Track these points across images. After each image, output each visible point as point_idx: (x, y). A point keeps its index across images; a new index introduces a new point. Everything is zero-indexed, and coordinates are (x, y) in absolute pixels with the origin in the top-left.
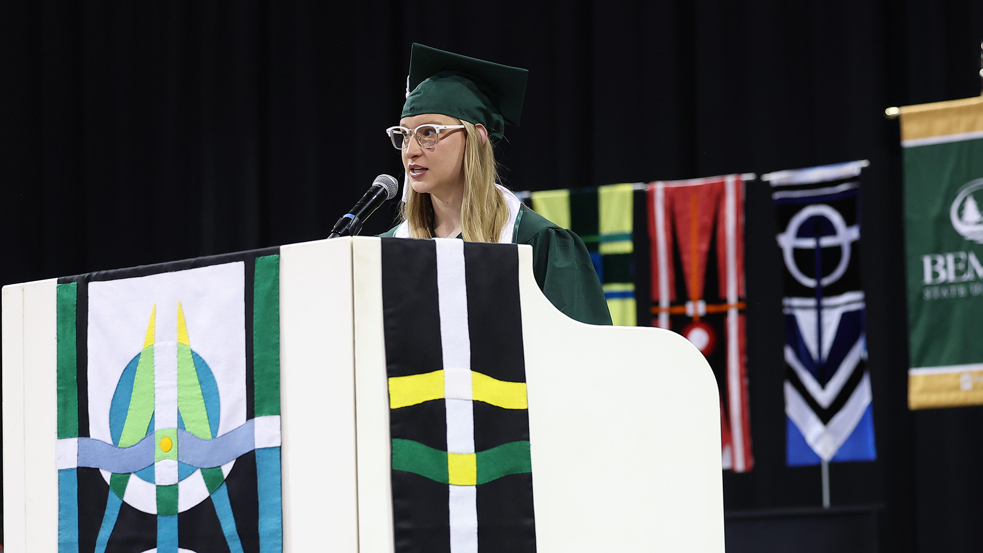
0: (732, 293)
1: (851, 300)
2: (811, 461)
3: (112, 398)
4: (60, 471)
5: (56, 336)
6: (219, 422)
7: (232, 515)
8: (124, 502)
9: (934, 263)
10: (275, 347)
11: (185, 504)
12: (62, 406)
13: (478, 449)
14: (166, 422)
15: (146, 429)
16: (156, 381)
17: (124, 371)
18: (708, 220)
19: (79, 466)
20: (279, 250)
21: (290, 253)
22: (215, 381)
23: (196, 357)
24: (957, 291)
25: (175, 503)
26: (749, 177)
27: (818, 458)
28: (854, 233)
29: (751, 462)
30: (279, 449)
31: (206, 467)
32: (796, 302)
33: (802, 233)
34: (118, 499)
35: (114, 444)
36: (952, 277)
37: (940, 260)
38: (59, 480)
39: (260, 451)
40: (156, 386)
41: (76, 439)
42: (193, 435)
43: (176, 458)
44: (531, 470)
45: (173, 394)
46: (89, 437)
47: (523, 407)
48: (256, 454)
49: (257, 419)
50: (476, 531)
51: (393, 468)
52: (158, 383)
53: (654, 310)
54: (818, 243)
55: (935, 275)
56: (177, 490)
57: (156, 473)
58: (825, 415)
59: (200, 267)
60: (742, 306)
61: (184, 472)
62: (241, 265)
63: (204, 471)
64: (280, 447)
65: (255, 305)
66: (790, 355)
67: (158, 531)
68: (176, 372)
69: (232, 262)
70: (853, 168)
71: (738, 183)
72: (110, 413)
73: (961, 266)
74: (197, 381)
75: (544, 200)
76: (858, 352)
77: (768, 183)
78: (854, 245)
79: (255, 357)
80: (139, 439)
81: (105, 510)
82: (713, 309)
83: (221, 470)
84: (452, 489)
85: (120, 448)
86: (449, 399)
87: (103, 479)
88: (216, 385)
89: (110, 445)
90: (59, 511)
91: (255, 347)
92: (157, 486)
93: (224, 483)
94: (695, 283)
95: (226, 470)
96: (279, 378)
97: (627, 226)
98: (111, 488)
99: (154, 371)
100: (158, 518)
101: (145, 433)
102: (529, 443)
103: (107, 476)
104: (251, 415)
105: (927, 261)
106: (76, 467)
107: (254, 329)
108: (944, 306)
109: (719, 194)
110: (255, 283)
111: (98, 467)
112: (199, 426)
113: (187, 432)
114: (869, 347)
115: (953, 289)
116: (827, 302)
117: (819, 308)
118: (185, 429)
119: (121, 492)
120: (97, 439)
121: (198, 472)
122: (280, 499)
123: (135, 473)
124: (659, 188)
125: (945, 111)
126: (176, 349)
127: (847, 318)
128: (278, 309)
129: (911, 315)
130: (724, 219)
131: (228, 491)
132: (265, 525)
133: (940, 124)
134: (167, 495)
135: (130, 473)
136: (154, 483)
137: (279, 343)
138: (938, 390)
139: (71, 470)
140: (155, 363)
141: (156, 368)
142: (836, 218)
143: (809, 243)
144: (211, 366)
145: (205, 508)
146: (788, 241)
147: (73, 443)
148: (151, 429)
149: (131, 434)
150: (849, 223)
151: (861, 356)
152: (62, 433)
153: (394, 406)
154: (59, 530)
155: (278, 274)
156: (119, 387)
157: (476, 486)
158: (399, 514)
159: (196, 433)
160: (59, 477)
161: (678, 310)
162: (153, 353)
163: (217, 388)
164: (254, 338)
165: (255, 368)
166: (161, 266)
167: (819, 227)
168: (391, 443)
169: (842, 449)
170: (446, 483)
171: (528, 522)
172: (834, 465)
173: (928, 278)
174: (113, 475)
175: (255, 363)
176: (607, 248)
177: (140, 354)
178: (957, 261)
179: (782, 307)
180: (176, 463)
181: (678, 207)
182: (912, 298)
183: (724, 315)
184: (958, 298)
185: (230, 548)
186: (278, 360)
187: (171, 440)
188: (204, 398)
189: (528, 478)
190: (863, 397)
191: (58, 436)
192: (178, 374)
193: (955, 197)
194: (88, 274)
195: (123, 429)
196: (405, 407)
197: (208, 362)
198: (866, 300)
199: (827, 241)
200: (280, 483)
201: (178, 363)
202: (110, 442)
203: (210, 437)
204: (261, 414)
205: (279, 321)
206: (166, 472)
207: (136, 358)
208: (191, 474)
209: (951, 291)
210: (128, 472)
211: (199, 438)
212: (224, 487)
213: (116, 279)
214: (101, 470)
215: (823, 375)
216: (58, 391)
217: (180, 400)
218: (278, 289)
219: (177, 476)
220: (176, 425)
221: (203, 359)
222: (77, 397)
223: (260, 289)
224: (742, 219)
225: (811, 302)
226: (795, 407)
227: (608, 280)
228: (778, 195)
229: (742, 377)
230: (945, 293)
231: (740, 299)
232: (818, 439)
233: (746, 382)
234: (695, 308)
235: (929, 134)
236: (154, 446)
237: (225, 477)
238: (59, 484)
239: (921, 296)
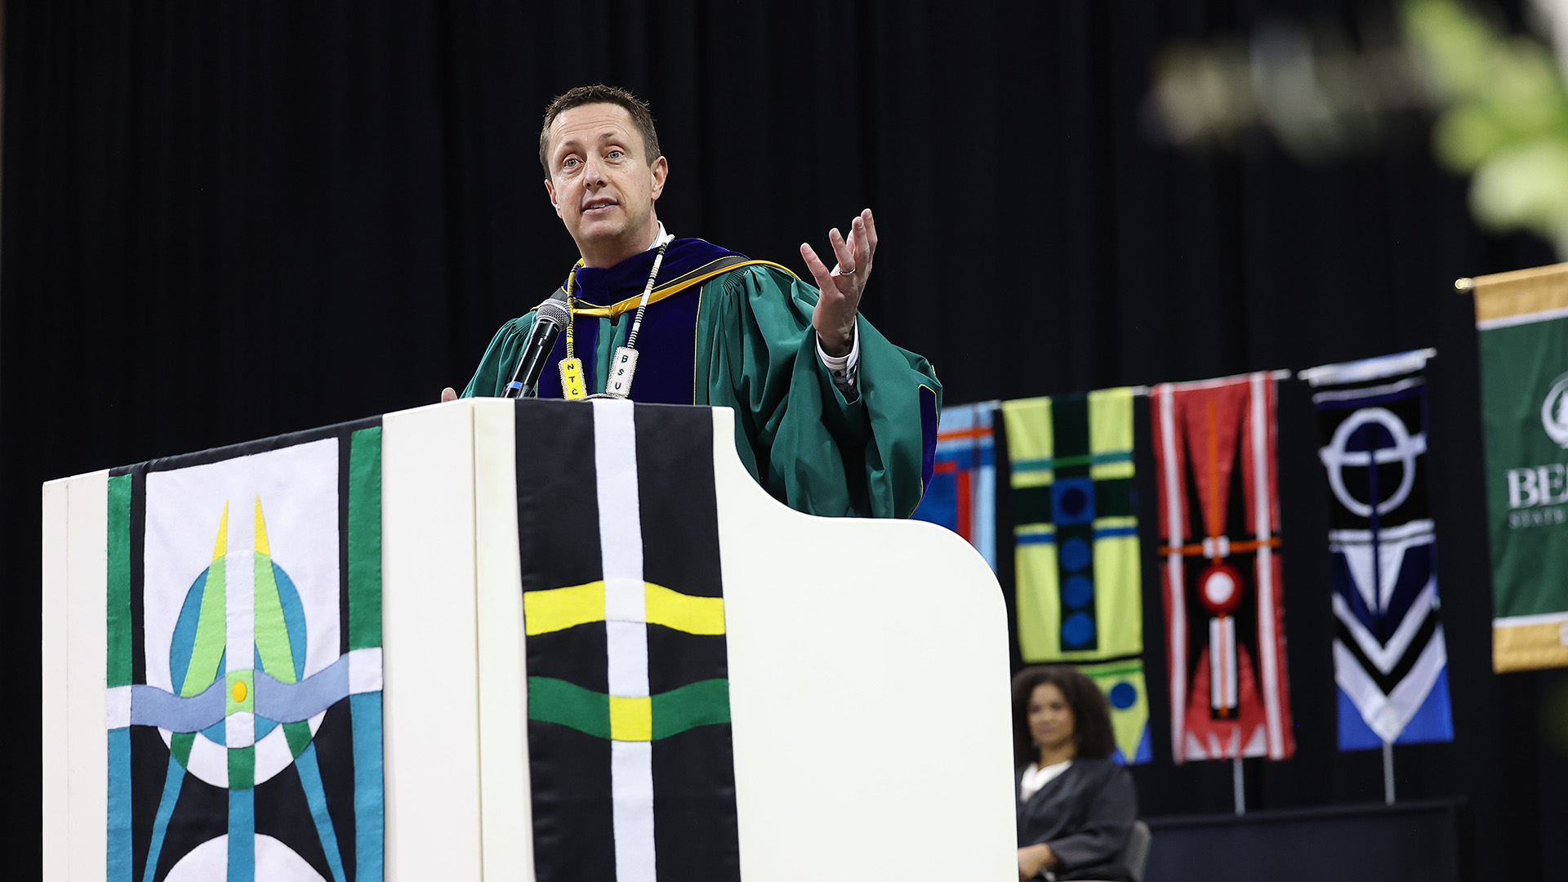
0: (1263, 524)
1: (1417, 532)
2: (1369, 744)
3: (173, 630)
4: (110, 731)
5: (106, 548)
6: (305, 658)
7: (321, 786)
8: (188, 771)
9: (1523, 479)
10: (376, 553)
11: (263, 774)
12: (113, 642)
13: (654, 690)
14: (240, 662)
15: (216, 671)
16: (227, 605)
17: (189, 592)
18: (1229, 432)
19: (133, 723)
20: (381, 419)
21: (396, 423)
22: (300, 603)
23: (277, 570)
24: (1553, 516)
25: (251, 772)
26: (1282, 375)
27: (1379, 740)
28: (1419, 444)
29: (1292, 746)
30: (380, 694)
31: (289, 721)
32: (1346, 535)
33: (1352, 445)
34: (180, 767)
35: (176, 692)
36: (1546, 498)
37: (1530, 476)
38: (109, 744)
39: (356, 697)
40: (228, 612)
41: (129, 688)
42: (273, 678)
43: (252, 710)
44: (730, 719)
45: (248, 622)
46: (145, 683)
47: (718, 632)
48: (352, 702)
49: (352, 654)
50: (651, 804)
51: (531, 718)
52: (231, 607)
53: (1163, 551)
54: (1372, 458)
55: (1524, 495)
56: (253, 753)
57: (227, 731)
58: (1387, 682)
59: (283, 447)
60: (1276, 542)
61: (262, 730)
62: (334, 442)
63: (286, 726)
64: (382, 691)
65: (350, 497)
66: (1339, 606)
67: (230, 811)
68: (253, 592)
69: (323, 439)
70: (1415, 359)
71: (1267, 383)
72: (171, 650)
73: (1558, 483)
74: (279, 604)
75: (1020, 412)
76: (1428, 599)
77: (1307, 381)
78: (1420, 459)
79: (350, 568)
80: (207, 685)
81: (164, 783)
82: (1239, 547)
83: (307, 725)
84: (615, 746)
85: (182, 698)
86: (612, 621)
87: (163, 741)
88: (302, 608)
89: (170, 694)
90: (109, 786)
91: (350, 555)
92: (229, 749)
93: (312, 742)
94: (1214, 515)
95: (315, 724)
96: (381, 596)
97: (1126, 442)
98: (171, 752)
99: (225, 592)
100: (230, 793)
101: (214, 677)
102: (727, 682)
103: (167, 736)
104: (345, 649)
105: (1513, 478)
106: (129, 725)
107: (349, 529)
108: (1538, 535)
109: (1243, 399)
110: (351, 467)
111: (155, 725)
112: (281, 667)
113: (265, 674)
114: (1441, 593)
115: (1548, 514)
116: (1386, 534)
117: (1376, 543)
118: (263, 670)
119: (184, 759)
120: (154, 685)
121: (280, 728)
122: (381, 763)
123: (201, 731)
124: (1166, 393)
125: (1532, 282)
126: (253, 560)
127: (1413, 557)
128: (380, 502)
129: (1495, 549)
130: (1250, 430)
131: (317, 754)
132: (364, 799)
133: (1526, 298)
134: (241, 760)
135: (195, 733)
136: (225, 745)
137: (380, 548)
138: (1532, 646)
139: (123, 729)
140: (227, 581)
141: (227, 587)
142: (1395, 425)
143: (1361, 459)
144: (295, 582)
145: (288, 778)
146: (1334, 457)
147: (125, 691)
148: (221, 671)
149: (197, 679)
150: (1412, 431)
151: (1431, 605)
152: (113, 681)
153: (532, 632)
154: (108, 812)
155: (380, 454)
156: (183, 615)
157: (652, 742)
158: (539, 782)
159: (277, 675)
160: (109, 739)
161: (1193, 550)
162: (225, 566)
163: (303, 613)
164: (350, 541)
165: (350, 584)
166: (236, 448)
167: (1372, 437)
168: (528, 682)
169: (1409, 727)
170: (607, 737)
171: (726, 792)
172: (1399, 747)
173: (1515, 500)
174: (175, 735)
175: (350, 576)
176: (1101, 472)
177: (208, 569)
178: (1552, 476)
179: (1328, 543)
180: (252, 716)
181: (1191, 417)
182: (1494, 527)
183: (1253, 555)
184: (1553, 524)
185: (320, 832)
186: (380, 571)
187: (245, 685)
188: (287, 627)
189: (727, 730)
190: (1435, 657)
191: (108, 684)
192: (255, 595)
193: (1547, 393)
194: (146, 463)
195: (186, 672)
196: (549, 633)
197: (292, 577)
198: (1436, 531)
199: (1384, 456)
200: (380, 741)
201: (255, 580)
202: (170, 690)
203: (294, 680)
204: (358, 646)
205: (380, 517)
206: (240, 730)
207: (203, 576)
208: (271, 731)
209: (1546, 516)
210: (192, 731)
211: (280, 682)
212: (312, 748)
213: (180, 468)
214: (159, 729)
215: (1383, 630)
216: (109, 623)
217: (257, 630)
218: (380, 473)
219: (253, 734)
220: (252, 665)
221: (286, 574)
222: (131, 631)
223: (357, 474)
224: (1274, 429)
225: (1365, 535)
226: (1348, 672)
227: (1104, 513)
228: (1320, 398)
229: (1277, 635)
230: (1537, 518)
231: (1273, 534)
232: (1377, 715)
233: (1283, 641)
234: (1216, 547)
235: (1512, 311)
236: (224, 695)
237: (313, 734)
238: (109, 749)
239: (1506, 523)
